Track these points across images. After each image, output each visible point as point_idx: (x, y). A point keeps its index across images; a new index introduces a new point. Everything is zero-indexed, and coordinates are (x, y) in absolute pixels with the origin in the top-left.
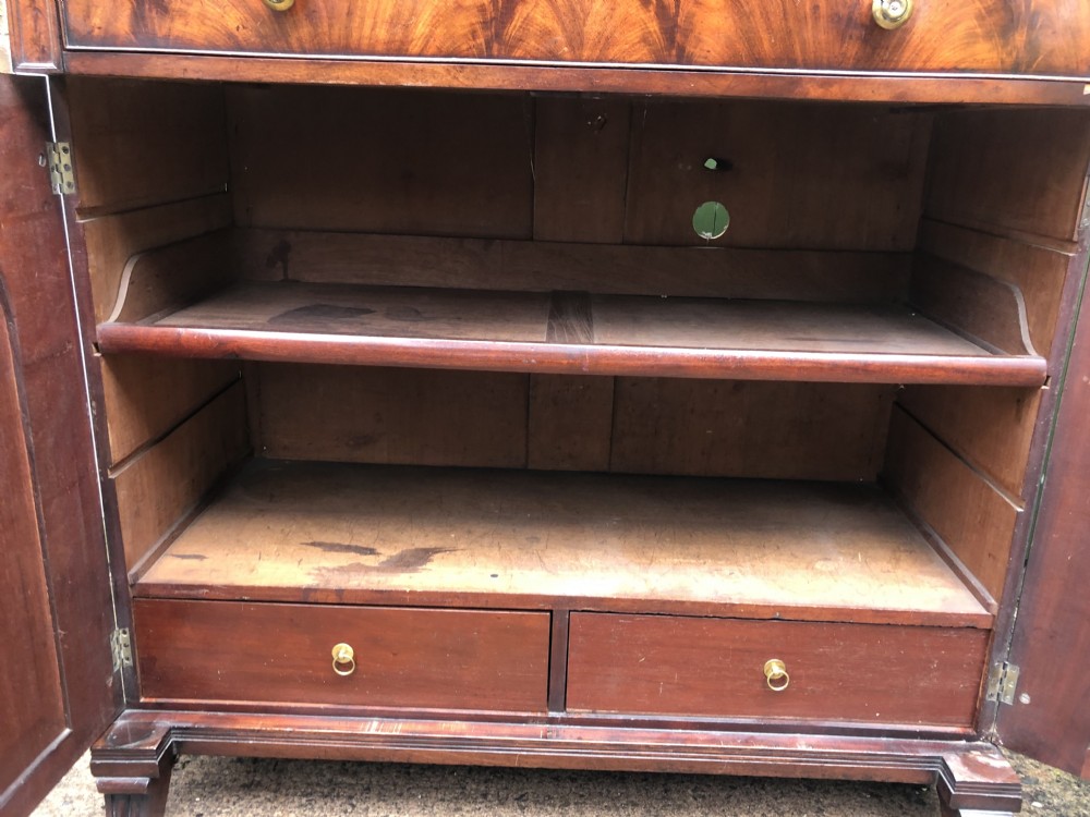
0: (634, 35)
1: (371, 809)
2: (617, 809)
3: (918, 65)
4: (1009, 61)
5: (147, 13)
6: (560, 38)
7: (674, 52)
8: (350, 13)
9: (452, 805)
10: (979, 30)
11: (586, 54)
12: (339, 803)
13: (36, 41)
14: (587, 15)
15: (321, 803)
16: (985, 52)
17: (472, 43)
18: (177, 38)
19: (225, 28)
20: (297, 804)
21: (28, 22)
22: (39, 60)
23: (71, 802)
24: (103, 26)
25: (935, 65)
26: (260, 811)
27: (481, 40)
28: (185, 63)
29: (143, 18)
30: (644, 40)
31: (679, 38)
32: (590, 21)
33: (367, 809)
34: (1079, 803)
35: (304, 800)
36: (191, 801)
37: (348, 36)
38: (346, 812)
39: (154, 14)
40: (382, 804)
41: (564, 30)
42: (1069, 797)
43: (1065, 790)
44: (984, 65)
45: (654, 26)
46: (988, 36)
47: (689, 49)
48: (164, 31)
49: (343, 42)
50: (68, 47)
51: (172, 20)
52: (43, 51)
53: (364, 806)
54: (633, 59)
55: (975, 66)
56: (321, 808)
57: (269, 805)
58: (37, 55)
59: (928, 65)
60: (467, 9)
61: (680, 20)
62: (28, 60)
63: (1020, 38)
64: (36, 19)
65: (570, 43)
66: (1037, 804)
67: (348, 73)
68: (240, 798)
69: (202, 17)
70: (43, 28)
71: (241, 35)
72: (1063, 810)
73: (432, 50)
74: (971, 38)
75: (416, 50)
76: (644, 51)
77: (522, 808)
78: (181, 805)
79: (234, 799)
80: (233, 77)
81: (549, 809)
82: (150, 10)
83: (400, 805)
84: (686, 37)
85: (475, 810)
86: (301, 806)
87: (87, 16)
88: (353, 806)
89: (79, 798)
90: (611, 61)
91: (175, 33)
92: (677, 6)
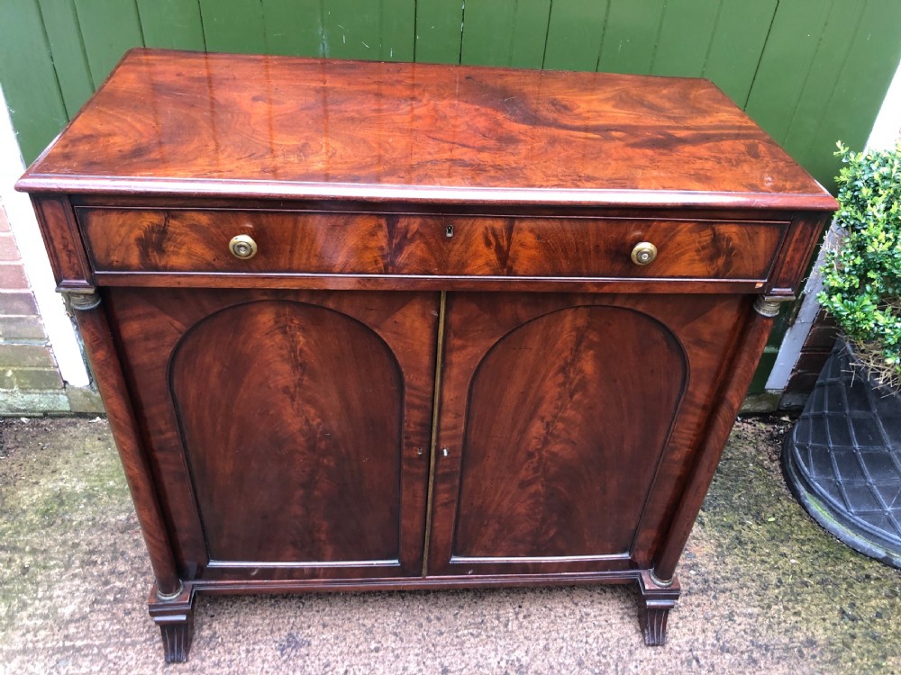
0: (481, 262)
1: (314, 605)
2: (458, 595)
3: (658, 274)
4: (713, 273)
5: (150, 254)
6: (433, 262)
7: (505, 270)
8: (292, 251)
9: (361, 598)
10: (697, 257)
11: (449, 271)
12: (294, 602)
13: (72, 268)
14: (450, 251)
15: (283, 603)
16: (699, 268)
17: (375, 266)
18: (173, 266)
19: (206, 260)
20: (268, 604)
21: (64, 257)
22: (75, 279)
23: (130, 613)
24: (120, 260)
25: (668, 274)
26: (247, 610)
27: (381, 265)
28: (179, 279)
29: (148, 256)
30: (487, 264)
31: (509, 262)
32: (452, 254)
33: (312, 605)
34: (716, 570)
35: (273, 601)
36: (205, 606)
37: (291, 264)
38: (299, 607)
39: (155, 253)
40: (319, 601)
41: (436, 259)
42: (711, 567)
43: (710, 561)
44: (698, 274)
45: (493, 257)
46: (702, 260)
47: (515, 268)
48: (163, 263)
49: (287, 266)
50: (96, 272)
51: (168, 256)
52: (77, 273)
53: (310, 603)
54: (480, 273)
55: (693, 275)
56: (284, 606)
57: (253, 606)
58: (73, 276)
59: (664, 275)
60: (371, 248)
61: (510, 253)
62: (66, 279)
63: (721, 261)
64: (69, 257)
65: (439, 266)
66: (693, 572)
67: (292, 283)
68: (234, 603)
69: (190, 254)
70: (76, 261)
71: (217, 263)
72: (706, 575)
73: (349, 270)
74: (692, 261)
75: (338, 270)
76: (487, 269)
77: (403, 598)
78: (199, 610)
79: (230, 603)
80: (213, 286)
81: (419, 597)
82: (152, 252)
83: (331, 601)
84: (514, 262)
85: (375, 601)
86: (272, 605)
87: (108, 255)
88: (303, 604)
89: (134, 609)
90: (465, 275)
91: (170, 264)
92: (509, 247)
